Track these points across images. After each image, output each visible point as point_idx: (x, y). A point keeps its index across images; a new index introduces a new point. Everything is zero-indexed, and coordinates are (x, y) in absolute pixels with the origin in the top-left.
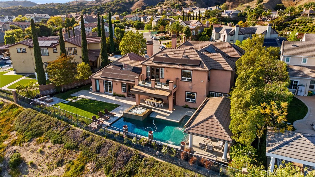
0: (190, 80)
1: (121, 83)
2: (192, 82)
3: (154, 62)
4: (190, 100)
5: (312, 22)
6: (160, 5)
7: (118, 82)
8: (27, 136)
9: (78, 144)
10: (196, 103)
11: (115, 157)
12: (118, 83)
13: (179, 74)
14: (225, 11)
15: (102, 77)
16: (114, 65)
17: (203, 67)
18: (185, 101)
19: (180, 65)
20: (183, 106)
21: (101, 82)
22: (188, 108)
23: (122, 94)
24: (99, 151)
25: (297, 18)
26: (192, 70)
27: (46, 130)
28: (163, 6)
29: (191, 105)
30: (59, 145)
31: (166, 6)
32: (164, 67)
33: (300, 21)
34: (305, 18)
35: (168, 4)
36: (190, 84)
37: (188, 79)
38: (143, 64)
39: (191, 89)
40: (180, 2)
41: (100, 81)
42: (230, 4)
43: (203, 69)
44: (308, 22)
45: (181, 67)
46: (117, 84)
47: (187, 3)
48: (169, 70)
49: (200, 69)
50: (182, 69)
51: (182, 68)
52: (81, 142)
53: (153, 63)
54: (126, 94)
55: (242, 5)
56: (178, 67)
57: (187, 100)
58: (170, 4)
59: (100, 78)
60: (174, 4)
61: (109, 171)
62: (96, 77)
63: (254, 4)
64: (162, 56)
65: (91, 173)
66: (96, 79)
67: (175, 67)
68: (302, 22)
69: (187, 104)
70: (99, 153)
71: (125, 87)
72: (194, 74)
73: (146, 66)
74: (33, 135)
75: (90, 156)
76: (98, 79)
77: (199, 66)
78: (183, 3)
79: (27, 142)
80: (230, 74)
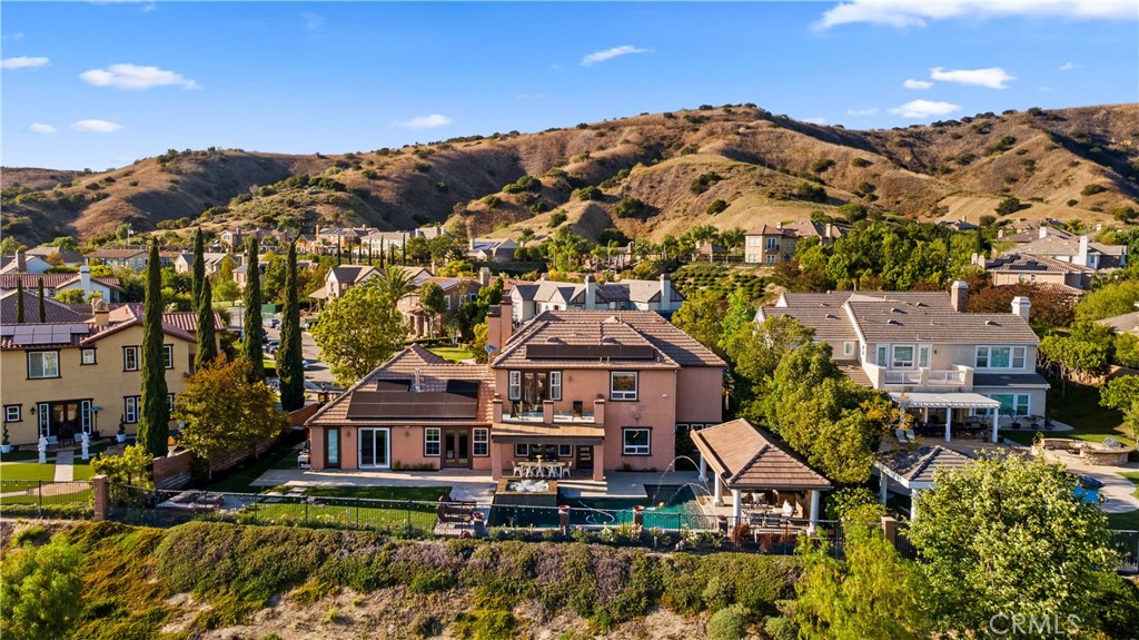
0: (633, 396)
1: (424, 427)
2: (638, 401)
3: (532, 359)
4: (633, 450)
5: (725, 275)
6: (217, 218)
7: (412, 426)
8: (247, 593)
9: (454, 573)
10: (650, 455)
11: (589, 572)
12: (412, 431)
13: (602, 384)
14: (474, 243)
15: (352, 419)
16: (380, 381)
17: (662, 361)
18: (623, 455)
19: (604, 360)
20: (616, 468)
21: (349, 434)
22: (631, 471)
23: (425, 461)
24: (533, 572)
25: (686, 264)
26: (638, 370)
27: (313, 564)
28: (229, 219)
29: (637, 463)
30: (390, 591)
31: (244, 221)
32: (561, 370)
33: (697, 273)
34: (705, 265)
35: (252, 215)
36: (634, 408)
37: (627, 396)
38: (502, 365)
39: (637, 419)
40: (297, 207)
41: (344, 431)
42: (468, 222)
43: (665, 366)
44: (717, 276)
45: (608, 365)
46: (407, 434)
47: (323, 213)
48: (575, 375)
49: (659, 365)
50: (610, 370)
51: (614, 366)
52: (459, 565)
53: (529, 361)
54: (436, 461)
55: (507, 225)
56: (600, 364)
57: (628, 450)
58: (256, 214)
59: (349, 421)
60: (275, 216)
61: (590, 606)
62: (328, 421)
63: (541, 225)
64: (546, 343)
65: (542, 624)
66: (327, 428)
67: (595, 366)
68: (701, 275)
69: (627, 461)
70: (535, 576)
71: (436, 438)
72: (645, 379)
73: (509, 369)
74: (271, 587)
75: (513, 590)
76: (338, 427)
77: (653, 360)
78: (307, 212)
79: (262, 608)
80: (720, 373)
